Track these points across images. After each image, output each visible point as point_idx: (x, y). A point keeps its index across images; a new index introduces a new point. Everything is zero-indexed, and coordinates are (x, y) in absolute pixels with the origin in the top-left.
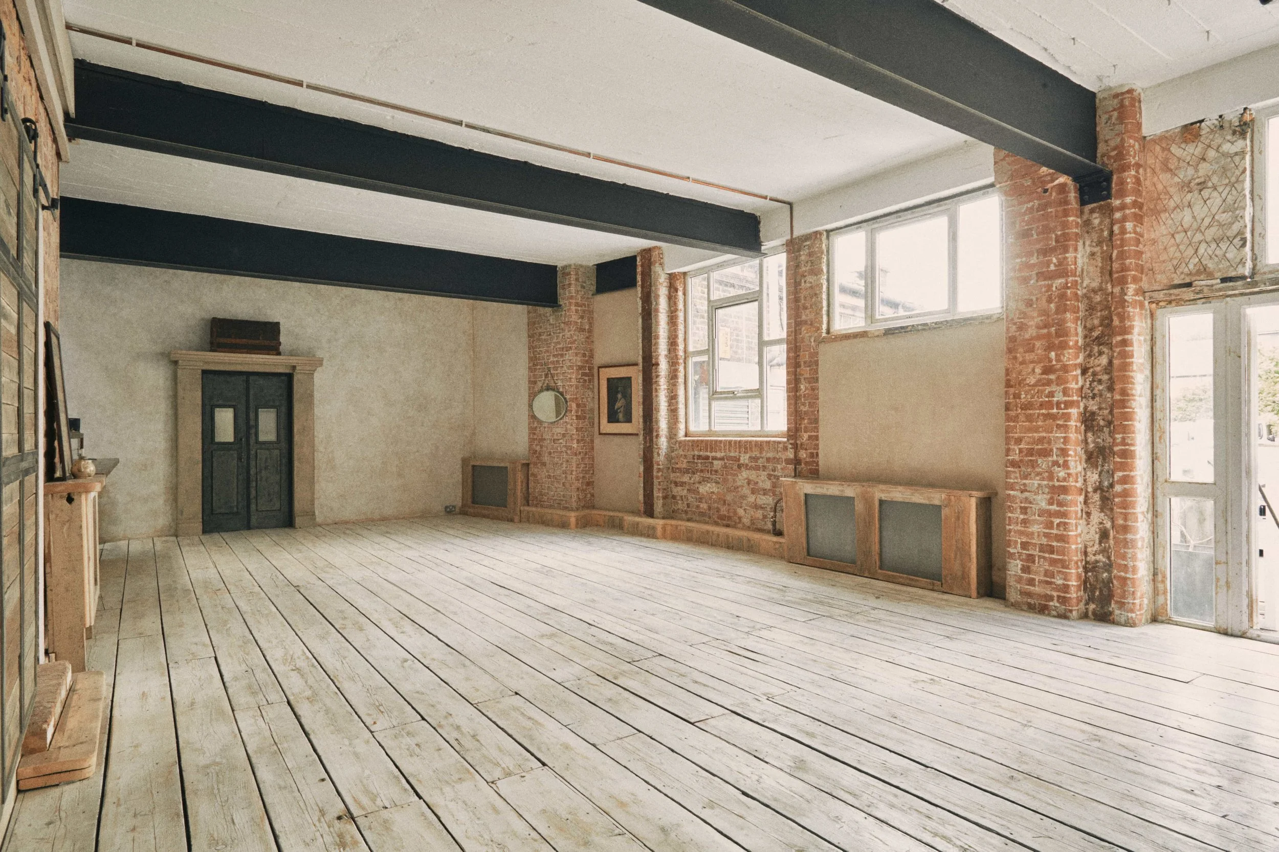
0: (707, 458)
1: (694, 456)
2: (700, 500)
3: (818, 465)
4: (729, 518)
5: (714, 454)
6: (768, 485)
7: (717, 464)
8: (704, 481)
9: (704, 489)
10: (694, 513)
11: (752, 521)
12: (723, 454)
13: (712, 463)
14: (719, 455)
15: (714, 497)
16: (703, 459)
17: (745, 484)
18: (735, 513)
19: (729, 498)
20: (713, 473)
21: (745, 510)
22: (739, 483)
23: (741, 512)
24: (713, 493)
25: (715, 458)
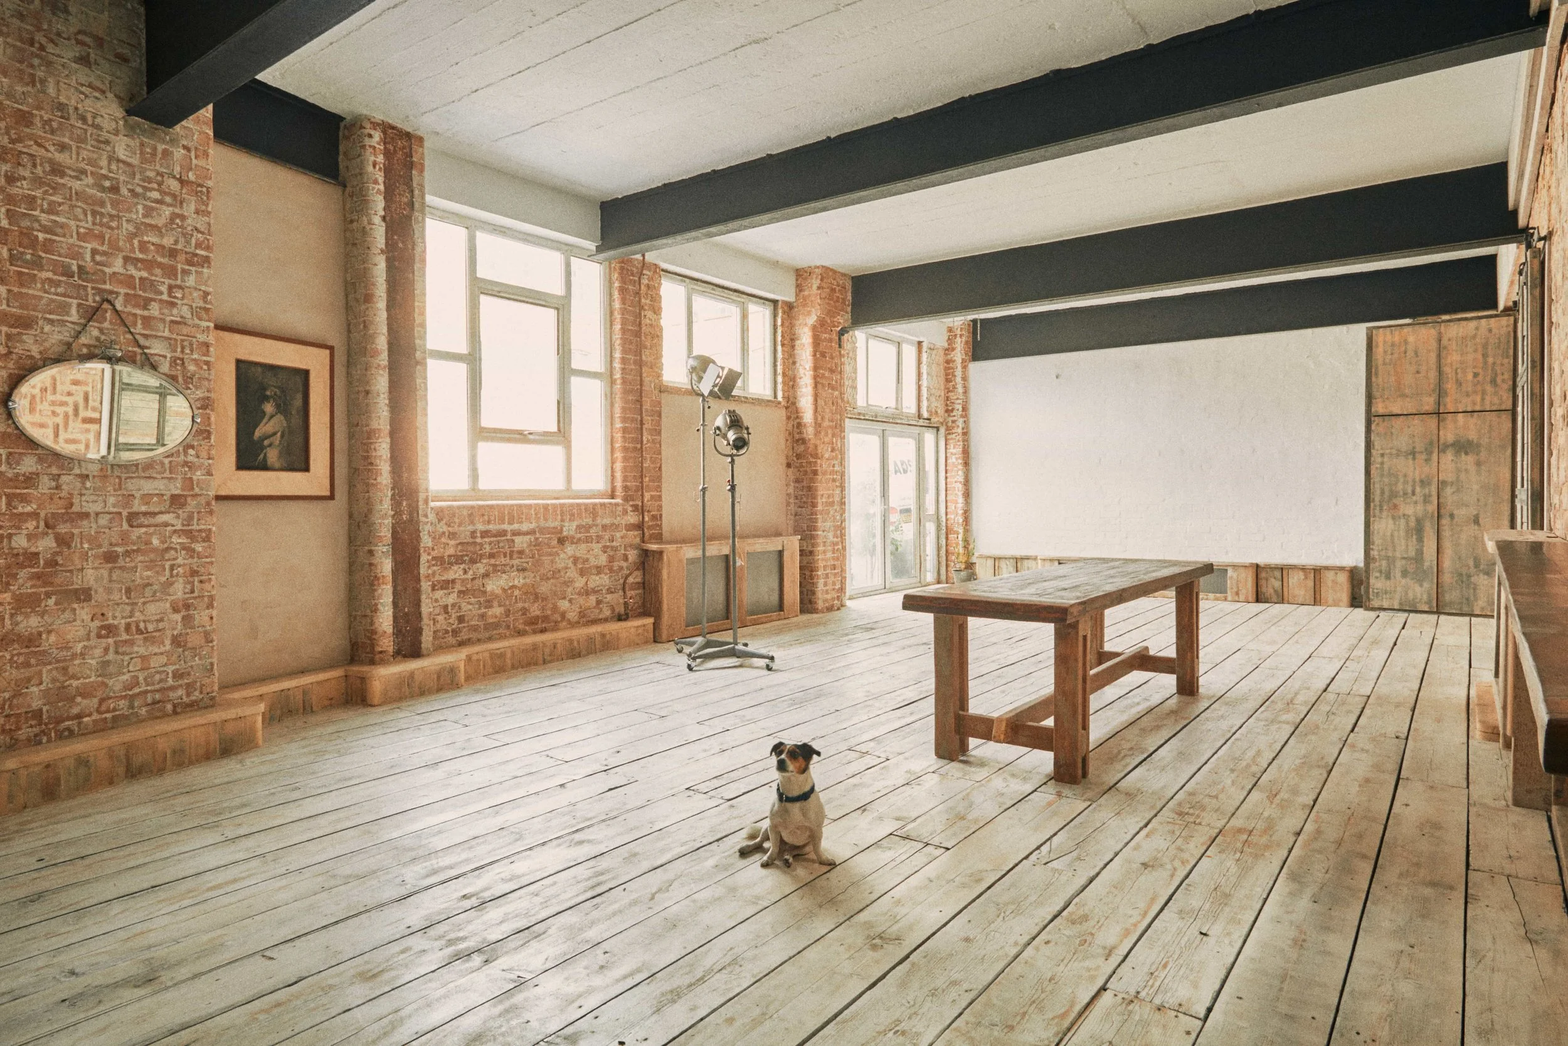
0: (503, 533)
1: (473, 533)
2: (489, 604)
3: (661, 528)
4: (546, 619)
5: (516, 526)
6: (603, 560)
7: (520, 542)
8: (495, 571)
9: (494, 586)
10: (475, 629)
11: (582, 614)
12: (533, 526)
13: (513, 541)
14: (525, 527)
15: (517, 592)
16: (495, 536)
17: (571, 565)
18: (555, 608)
19: (544, 588)
20: (515, 556)
21: (570, 601)
22: (560, 565)
23: (564, 605)
24: (513, 587)
25: (516, 533)
